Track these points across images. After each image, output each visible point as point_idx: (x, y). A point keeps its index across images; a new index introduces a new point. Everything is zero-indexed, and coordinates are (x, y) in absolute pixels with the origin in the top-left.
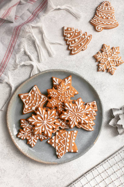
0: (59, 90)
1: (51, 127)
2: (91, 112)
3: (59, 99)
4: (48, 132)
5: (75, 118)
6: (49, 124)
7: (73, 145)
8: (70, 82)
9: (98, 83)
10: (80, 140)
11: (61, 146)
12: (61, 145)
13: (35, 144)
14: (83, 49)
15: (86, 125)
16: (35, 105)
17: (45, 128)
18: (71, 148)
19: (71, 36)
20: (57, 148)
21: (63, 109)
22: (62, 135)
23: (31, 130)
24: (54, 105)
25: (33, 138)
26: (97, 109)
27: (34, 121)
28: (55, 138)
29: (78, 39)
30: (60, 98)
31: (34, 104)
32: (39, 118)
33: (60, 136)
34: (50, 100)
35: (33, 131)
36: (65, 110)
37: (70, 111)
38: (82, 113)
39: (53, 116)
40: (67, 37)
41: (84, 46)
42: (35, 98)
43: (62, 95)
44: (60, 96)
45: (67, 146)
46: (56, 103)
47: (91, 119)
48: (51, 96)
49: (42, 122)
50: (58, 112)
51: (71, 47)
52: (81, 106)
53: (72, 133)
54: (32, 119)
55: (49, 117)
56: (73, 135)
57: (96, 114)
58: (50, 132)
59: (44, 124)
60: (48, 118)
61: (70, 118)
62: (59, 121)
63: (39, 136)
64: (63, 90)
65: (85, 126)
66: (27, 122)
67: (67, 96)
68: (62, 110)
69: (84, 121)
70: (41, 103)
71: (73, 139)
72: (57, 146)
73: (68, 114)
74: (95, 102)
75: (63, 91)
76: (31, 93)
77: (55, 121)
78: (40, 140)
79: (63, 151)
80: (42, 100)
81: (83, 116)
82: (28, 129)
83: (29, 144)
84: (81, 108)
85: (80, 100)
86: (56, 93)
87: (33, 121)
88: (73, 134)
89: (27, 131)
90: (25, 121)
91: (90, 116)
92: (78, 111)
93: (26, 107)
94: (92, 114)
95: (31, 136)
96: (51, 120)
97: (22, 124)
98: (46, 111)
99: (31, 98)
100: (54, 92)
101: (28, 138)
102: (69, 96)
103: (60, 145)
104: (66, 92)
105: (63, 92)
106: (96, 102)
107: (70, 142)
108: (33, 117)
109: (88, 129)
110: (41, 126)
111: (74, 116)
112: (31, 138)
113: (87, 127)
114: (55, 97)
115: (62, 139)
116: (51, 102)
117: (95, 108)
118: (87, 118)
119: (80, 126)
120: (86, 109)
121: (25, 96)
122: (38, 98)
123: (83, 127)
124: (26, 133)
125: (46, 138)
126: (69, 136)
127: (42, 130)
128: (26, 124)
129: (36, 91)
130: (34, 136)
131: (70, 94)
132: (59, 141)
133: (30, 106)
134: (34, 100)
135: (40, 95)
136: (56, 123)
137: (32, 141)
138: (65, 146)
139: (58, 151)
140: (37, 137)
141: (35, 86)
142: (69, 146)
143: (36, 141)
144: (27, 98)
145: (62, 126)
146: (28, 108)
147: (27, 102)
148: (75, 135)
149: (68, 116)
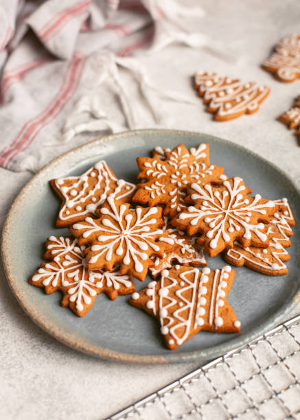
0: (173, 161)
1: (145, 247)
3: (173, 181)
4: (135, 258)
5: (223, 222)
6: (141, 239)
7: (221, 303)
8: (204, 155)
10: (243, 301)
12: (178, 304)
13: (88, 300)
15: (259, 250)
16: (97, 201)
17: (125, 248)
18: (214, 314)
20: (164, 313)
21: (184, 206)
22: (182, 275)
23: (80, 262)
24: (156, 194)
25: (83, 283)
26: (292, 218)
27: (90, 229)
28: (158, 285)
30: (175, 179)
31: (94, 199)
32: (107, 222)
33: (175, 278)
34: (143, 185)
35: (83, 263)
37: (205, 203)
38: (246, 211)
39: (154, 221)
42: (98, 186)
43: (181, 173)
44: (175, 174)
45: (201, 306)
46: (164, 192)
47: (274, 239)
48: (148, 173)
49: (115, 232)
52: (240, 192)
53: (218, 271)
54: (86, 225)
55: (138, 222)
56: (219, 277)
57: (289, 229)
58: (141, 259)
59: (122, 237)
60: (137, 224)
61: (208, 220)
63: (105, 278)
64: (186, 160)
65: (259, 255)
66: (68, 240)
67: (197, 177)
68: (181, 208)
69: (253, 232)
70: (118, 195)
71: (219, 288)
72: (164, 305)
73: (199, 211)
74: (285, 200)
75: (184, 163)
76: (89, 175)
77: (160, 232)
79: (187, 319)
80: (118, 190)
81: (248, 219)
82: (68, 257)
84: (240, 197)
85: (238, 180)
86: (164, 167)
87: (86, 230)
88: (220, 274)
89: (66, 263)
90: (62, 239)
91: (273, 230)
92: (233, 203)
93: (70, 204)
94: (279, 226)
95: (77, 279)
96: (147, 229)
97: (50, 247)
98: (132, 208)
99: (86, 185)
100: (156, 164)
101: (66, 284)
102: (203, 175)
103: (174, 302)
104: (195, 167)
105: (185, 165)
106: (288, 202)
109: (269, 265)
111: (221, 216)
112: (77, 284)
113: (263, 257)
114: (159, 176)
115: (183, 287)
116: (147, 188)
117: (286, 213)
118: (262, 226)
119: (242, 256)
120: (258, 203)
121: (68, 180)
122: (108, 185)
123: (251, 258)
124: (63, 271)
125: (129, 285)
126: (205, 279)
127: (115, 252)
128: (64, 245)
129: (103, 170)
130: (87, 279)
131: (207, 172)
132: (173, 293)
133: (81, 203)
134: (95, 190)
135: (114, 179)
136: (162, 239)
137: (81, 292)
138: (191, 305)
139: (169, 321)
140: (97, 280)
141: (101, 162)
142: (207, 308)
143: (94, 293)
144: (76, 185)
145: (182, 255)
146: (75, 208)
147: (74, 193)
148: (226, 276)
149: (201, 216)
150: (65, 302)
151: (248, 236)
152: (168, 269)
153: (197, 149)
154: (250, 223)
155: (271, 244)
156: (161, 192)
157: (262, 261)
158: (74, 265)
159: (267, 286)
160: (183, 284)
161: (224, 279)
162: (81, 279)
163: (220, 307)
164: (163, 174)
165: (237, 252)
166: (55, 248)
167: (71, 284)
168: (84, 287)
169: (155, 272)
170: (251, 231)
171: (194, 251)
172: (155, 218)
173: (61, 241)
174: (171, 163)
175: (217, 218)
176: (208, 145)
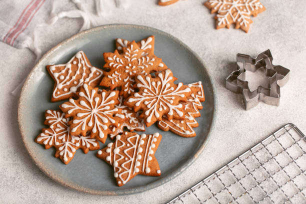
0: (128, 56)
1: (106, 121)
2: (191, 100)
3: (127, 71)
4: (100, 129)
5: (156, 104)
6: (104, 116)
8: (150, 47)
10: (165, 155)
11: (124, 160)
12: (124, 158)
13: (71, 155)
15: (178, 121)
16: (78, 84)
17: (94, 121)
18: (146, 165)
20: (116, 164)
21: (133, 90)
22: (129, 139)
23: (66, 129)
25: (68, 144)
26: (203, 97)
27: (72, 108)
28: (114, 145)
30: (128, 69)
31: (75, 83)
32: (83, 103)
33: (124, 141)
34: (107, 73)
35: (68, 130)
36: (137, 90)
37: (146, 91)
38: (171, 96)
39: (113, 102)
42: (78, 72)
43: (132, 65)
44: (128, 65)
45: (138, 160)
46: (120, 79)
47: (189, 113)
48: (111, 65)
49: (88, 110)
52: (169, 82)
53: (150, 136)
54: (69, 105)
55: (103, 102)
56: (151, 141)
57: (200, 105)
58: (103, 129)
59: (92, 114)
60: (102, 104)
61: (147, 103)
63: (81, 140)
64: (136, 55)
65: (178, 125)
66: (59, 113)
67: (143, 67)
68: (131, 91)
69: (175, 111)
70: (90, 80)
71: (150, 148)
72: (116, 159)
73: (141, 96)
74: (200, 83)
75: (134, 57)
76: (72, 63)
77: (116, 110)
78: (82, 149)
79: (129, 168)
80: (91, 75)
81: (172, 102)
82: (58, 125)
83: (59, 157)
84: (168, 85)
85: (168, 73)
86: (121, 60)
87: (70, 109)
88: (152, 138)
89: (57, 130)
90: (55, 112)
91: (189, 106)
92: (163, 90)
93: (60, 86)
94: (194, 103)
95: (64, 140)
96: (108, 108)
97: (48, 118)
98: (99, 92)
99: (70, 71)
100: (116, 58)
101: (57, 144)
102: (147, 66)
104: (142, 60)
105: (135, 59)
106: (202, 84)
107: (144, 152)
108: (72, 101)
109: (184, 132)
110: (87, 118)
111: (155, 100)
112: (64, 144)
113: (181, 126)
114: (117, 67)
115: (128, 148)
116: (109, 77)
117: (199, 93)
118: (181, 106)
119: (168, 125)
120: (180, 90)
121: (58, 67)
122: (84, 71)
123: (173, 127)
124: (55, 135)
125: (95, 145)
126: (142, 142)
127: (87, 124)
128: (56, 117)
129: (82, 59)
130: (70, 141)
131: (150, 63)
132: (122, 151)
133: (67, 85)
134: (76, 75)
135: (89, 66)
136: (117, 115)
137: (66, 150)
138: (132, 160)
139: (119, 169)
140: (76, 141)
141: (80, 52)
142: (142, 161)
143: (74, 150)
144: (63, 71)
145: (130, 124)
146: (63, 89)
147: (62, 78)
148: (155, 140)
149: (142, 100)
150: (57, 155)
151: (171, 113)
152: (120, 134)
153: (146, 42)
154: (173, 104)
155: (187, 117)
156: (119, 79)
157: (180, 129)
158: (62, 131)
159: (182, 145)
160: (128, 145)
161: (154, 142)
162: (66, 141)
163: (149, 161)
164: (121, 65)
165: (164, 122)
166: (51, 119)
167: (60, 144)
168: (68, 146)
169: (112, 136)
170: (173, 110)
171: (137, 122)
172: (114, 99)
173: (54, 114)
174: (126, 57)
175: (152, 101)
176: (154, 37)
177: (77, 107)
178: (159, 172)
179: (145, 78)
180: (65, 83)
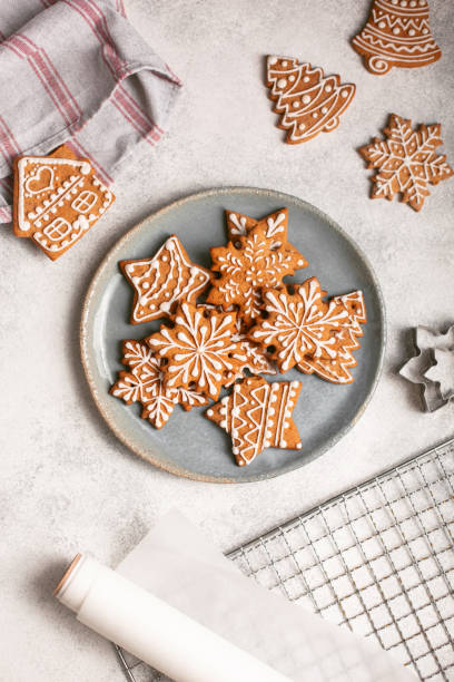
0: (249, 253)
1: (218, 366)
2: (346, 325)
3: (248, 279)
4: (210, 381)
5: (295, 340)
6: (214, 357)
8: (281, 229)
9: (370, 237)
10: (307, 412)
11: (248, 429)
12: (248, 425)
13: (166, 417)
14: (328, 128)
15: (328, 363)
16: (171, 297)
17: (200, 369)
18: (280, 436)
19: (290, 85)
20: (235, 435)
21: (259, 312)
22: (253, 393)
23: (157, 375)
24: (230, 296)
25: (160, 399)
26: (364, 318)
27: (166, 346)
28: (231, 402)
29: (313, 95)
30: (250, 276)
31: (167, 295)
32: (182, 336)
33: (247, 396)
34: (217, 282)
35: (160, 377)
36: (265, 315)
37: (280, 318)
38: (319, 326)
39: (228, 333)
40: (278, 89)
41: (330, 117)
42: (171, 276)
43: (256, 268)
44: (250, 269)
45: (269, 429)
46: (238, 292)
47: (344, 348)
48: (222, 268)
49: (191, 349)
50: (243, 322)
51: (289, 120)
52: (315, 303)
53: (286, 387)
54: (161, 340)
55: (213, 334)
56: (287, 395)
57: (360, 332)
58: (215, 381)
59: (197, 355)
60: (212, 339)
61: (281, 338)
62: (246, 351)
63: (181, 392)
64: (262, 250)
65: (327, 368)
66: (144, 349)
67: (273, 272)
68: (255, 313)
69: (324, 349)
70: (190, 290)
71: (286, 408)
72: (236, 426)
73: (273, 328)
74: (360, 293)
75: (260, 254)
76: (160, 258)
77: (234, 347)
78: (183, 406)
79: (256, 442)
80: (192, 281)
81: (320, 335)
82: (145, 369)
83: (148, 419)
84: (314, 309)
85: (314, 285)
86: (239, 261)
87: (163, 347)
88: (288, 391)
89: (144, 377)
90: (138, 346)
91: (344, 335)
92: (307, 317)
93: (143, 301)
94: (351, 330)
95: (155, 394)
96: (221, 344)
97: (127, 356)
98: (207, 315)
99: (158, 275)
100: (231, 257)
101: (145, 400)
102: (279, 270)
103: (245, 423)
104: (271, 258)
105: (261, 257)
106: (363, 296)
107: (277, 415)
108: (165, 332)
109: (336, 378)
111: (294, 333)
112: (155, 400)
113: (332, 370)
114: (234, 272)
115: (253, 407)
116: (221, 289)
117: (359, 312)
118: (332, 340)
119: (312, 367)
120: (332, 315)
121: (139, 266)
122: (180, 274)
123: (320, 370)
124: (141, 385)
125: (202, 400)
126: (274, 398)
127: (190, 373)
128: (140, 355)
129: (175, 252)
130: (164, 394)
131: (283, 265)
132: (244, 414)
133: (154, 299)
134: (168, 281)
135: (188, 265)
136: (235, 356)
137: (159, 410)
138: (260, 427)
139: (240, 442)
140: (174, 395)
141: (172, 238)
142: (274, 430)
143: (170, 409)
144: (147, 275)
145: (254, 366)
146: (148, 306)
147: (146, 285)
148: (292, 394)
149: (274, 334)
150: (145, 417)
151: (319, 354)
152: (240, 381)
153: (275, 221)
154: (322, 339)
155: (341, 355)
156: (235, 292)
157: (330, 373)
158: (151, 378)
160: (253, 403)
161: (291, 398)
162: (158, 394)
163: (285, 430)
164: (238, 269)
165: (308, 364)
166: (132, 359)
167: (149, 400)
168: (161, 403)
169: (228, 384)
170: (322, 348)
171: (265, 362)
172: (230, 328)
173: (137, 350)
174: (246, 255)
175: (291, 336)
176: (288, 212)
177: (174, 345)
178: (299, 446)
179: (278, 298)
180: (151, 295)
